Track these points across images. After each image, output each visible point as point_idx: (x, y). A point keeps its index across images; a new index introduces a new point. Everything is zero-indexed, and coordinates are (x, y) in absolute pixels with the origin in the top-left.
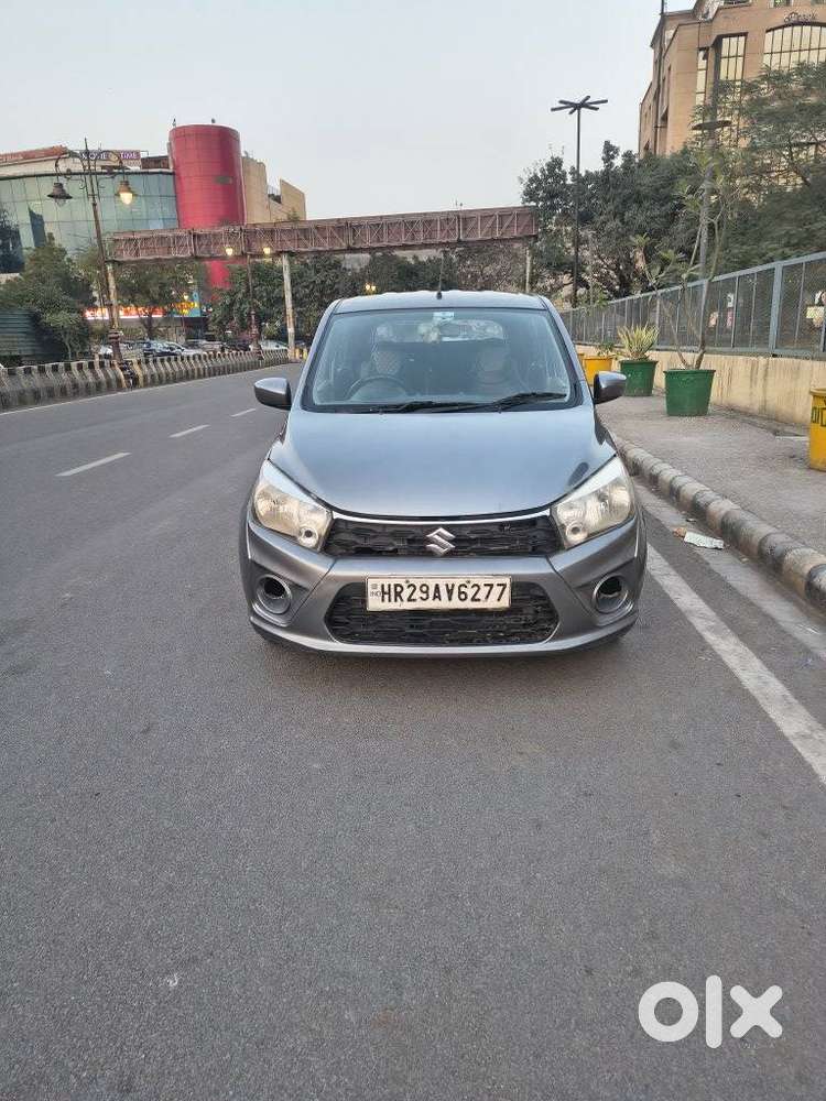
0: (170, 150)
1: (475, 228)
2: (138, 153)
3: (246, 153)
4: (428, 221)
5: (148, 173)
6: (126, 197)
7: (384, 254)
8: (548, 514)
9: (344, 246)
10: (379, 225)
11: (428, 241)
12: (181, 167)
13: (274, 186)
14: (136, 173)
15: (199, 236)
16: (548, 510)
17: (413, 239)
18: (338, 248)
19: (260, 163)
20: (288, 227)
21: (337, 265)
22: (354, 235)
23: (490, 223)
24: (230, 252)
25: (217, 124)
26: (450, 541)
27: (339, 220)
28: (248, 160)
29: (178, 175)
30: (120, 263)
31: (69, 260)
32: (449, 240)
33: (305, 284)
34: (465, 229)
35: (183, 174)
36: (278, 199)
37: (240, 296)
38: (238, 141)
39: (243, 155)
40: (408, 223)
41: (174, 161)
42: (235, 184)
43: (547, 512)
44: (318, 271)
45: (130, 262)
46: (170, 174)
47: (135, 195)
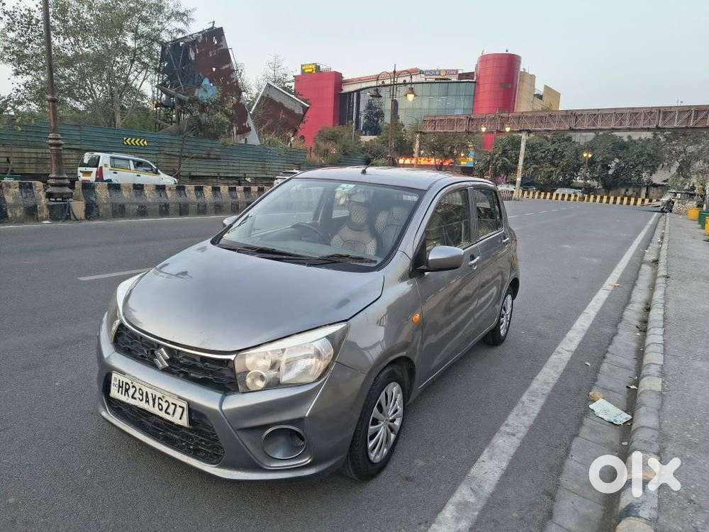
0: (476, 69)
1: (673, 119)
2: (457, 71)
3: (524, 69)
4: (635, 113)
5: (461, 82)
6: (411, 97)
7: (604, 134)
8: (233, 359)
9: (567, 127)
10: (595, 115)
11: (632, 127)
12: (480, 79)
13: (539, 88)
14: (454, 82)
15: (472, 119)
16: (234, 356)
17: (620, 125)
18: (563, 128)
19: (532, 76)
20: (530, 115)
21: (569, 139)
22: (576, 121)
23: (686, 116)
24: (484, 129)
25: (510, 52)
26: (167, 361)
27: (567, 111)
28: (524, 73)
29: (478, 83)
30: (424, 133)
31: (404, 130)
32: (650, 127)
33: (543, 150)
34: (664, 119)
35: (481, 82)
36: (540, 97)
37: (497, 156)
38: (520, 62)
39: (522, 70)
40: (619, 114)
41: (477, 76)
42: (512, 87)
43: (232, 357)
44: (554, 143)
45: (430, 133)
46: (473, 82)
47: (415, 96)
